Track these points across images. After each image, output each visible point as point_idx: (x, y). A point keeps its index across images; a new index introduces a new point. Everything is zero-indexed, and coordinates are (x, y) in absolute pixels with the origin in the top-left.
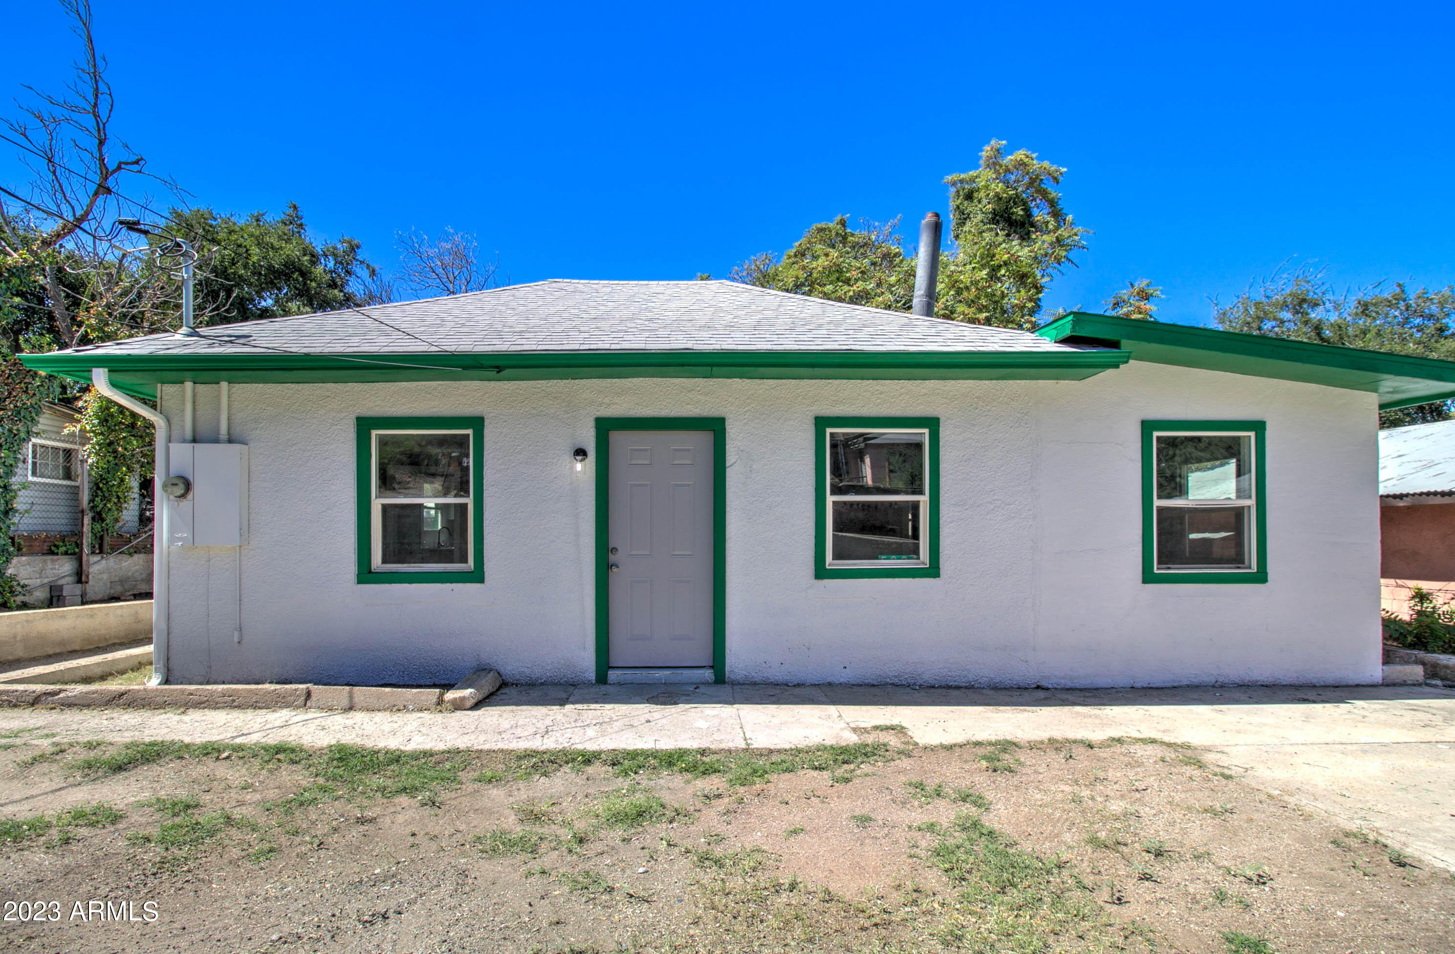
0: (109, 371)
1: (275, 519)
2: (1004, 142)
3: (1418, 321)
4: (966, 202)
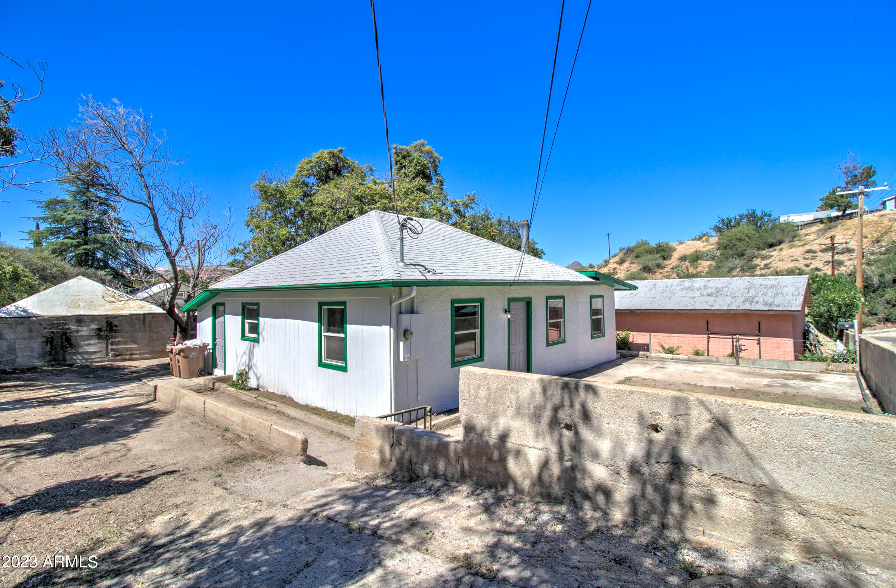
2: (426, 142)
3: (513, 230)
4: (403, 160)
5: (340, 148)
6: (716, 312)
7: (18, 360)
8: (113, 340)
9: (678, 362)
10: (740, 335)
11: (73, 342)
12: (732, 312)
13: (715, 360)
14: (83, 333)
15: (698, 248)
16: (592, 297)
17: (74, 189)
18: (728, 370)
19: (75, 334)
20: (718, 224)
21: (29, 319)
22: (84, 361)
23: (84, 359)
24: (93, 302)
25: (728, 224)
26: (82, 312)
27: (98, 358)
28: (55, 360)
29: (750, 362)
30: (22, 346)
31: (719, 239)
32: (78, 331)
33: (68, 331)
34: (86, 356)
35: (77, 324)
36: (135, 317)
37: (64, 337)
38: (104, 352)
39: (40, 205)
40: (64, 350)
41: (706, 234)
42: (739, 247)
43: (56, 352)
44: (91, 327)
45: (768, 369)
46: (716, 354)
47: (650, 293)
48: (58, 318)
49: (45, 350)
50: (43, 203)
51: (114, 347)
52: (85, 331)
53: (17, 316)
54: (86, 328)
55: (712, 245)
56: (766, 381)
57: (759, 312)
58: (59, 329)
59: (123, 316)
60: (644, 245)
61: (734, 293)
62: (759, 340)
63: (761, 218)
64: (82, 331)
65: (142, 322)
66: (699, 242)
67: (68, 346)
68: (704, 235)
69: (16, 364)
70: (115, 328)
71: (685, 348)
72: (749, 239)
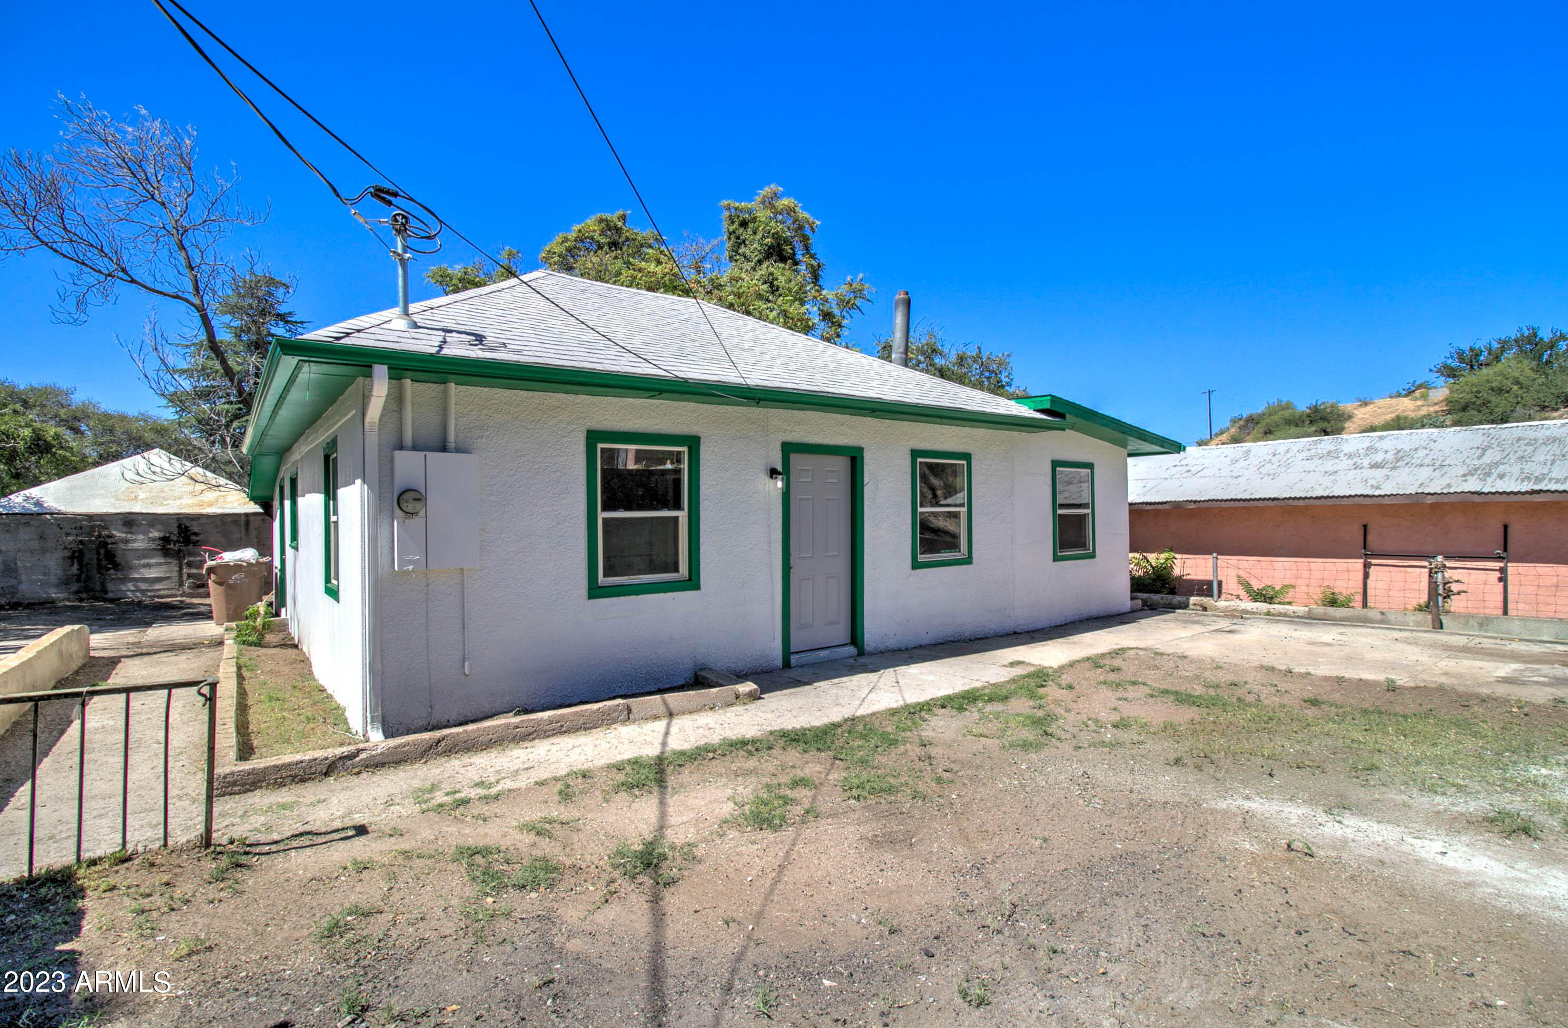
0: (389, 368)
1: (503, 535)
2: (781, 189)
4: (741, 230)
5: (621, 212)
6: (1387, 501)
7: (24, 587)
8: (192, 559)
9: (1278, 621)
10: (1447, 557)
11: (118, 560)
12: (1429, 500)
13: (1379, 617)
14: (136, 545)
15: (1404, 411)
16: (1056, 464)
17: (237, 323)
18: (1407, 642)
19: (122, 546)
20: (1449, 361)
21: (39, 517)
22: (138, 594)
23: (138, 590)
24: (163, 491)
25: (1472, 360)
26: (137, 508)
27: (164, 589)
28: (87, 589)
29: (1471, 622)
30: (28, 565)
31: (1451, 391)
32: (126, 541)
33: (109, 541)
34: (143, 586)
35: (125, 529)
36: (229, 519)
37: (102, 551)
38: (176, 579)
39: (188, 350)
40: (101, 574)
41: (1425, 386)
42: (1496, 406)
43: (89, 578)
44: (151, 535)
45: (1521, 640)
46: (1383, 606)
47: (1232, 468)
48: (91, 517)
49: (69, 573)
50: (192, 348)
51: (194, 571)
52: (140, 542)
53: (23, 511)
54: (141, 537)
55: (1436, 404)
56: (1506, 669)
57: (1503, 499)
58: (93, 536)
59: (207, 516)
60: (1283, 409)
61: (1441, 459)
62: (1503, 571)
63: (1552, 345)
64: (135, 540)
65: (243, 529)
66: (1405, 400)
67: (110, 566)
68: (1420, 387)
69: (18, 595)
70: (194, 538)
71: (1302, 589)
72: (1522, 388)
